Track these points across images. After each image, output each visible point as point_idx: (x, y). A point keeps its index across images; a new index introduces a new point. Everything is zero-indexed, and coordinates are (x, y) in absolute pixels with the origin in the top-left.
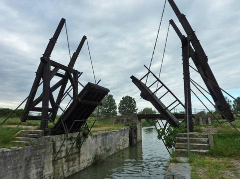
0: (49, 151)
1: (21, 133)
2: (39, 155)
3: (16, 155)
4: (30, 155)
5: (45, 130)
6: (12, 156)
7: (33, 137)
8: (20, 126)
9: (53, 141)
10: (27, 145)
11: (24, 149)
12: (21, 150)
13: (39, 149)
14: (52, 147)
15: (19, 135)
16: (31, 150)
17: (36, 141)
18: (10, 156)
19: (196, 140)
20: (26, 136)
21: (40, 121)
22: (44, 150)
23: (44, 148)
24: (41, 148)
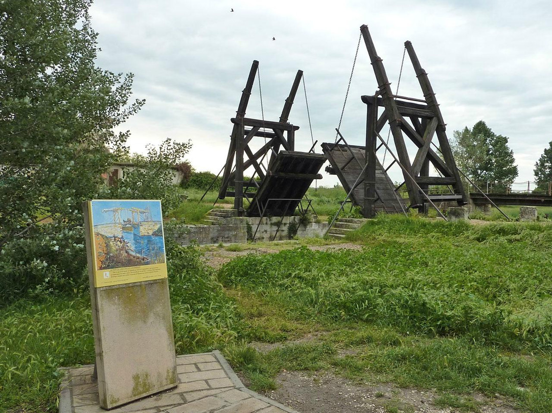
0: (242, 234)
1: (212, 211)
2: (228, 238)
3: (201, 233)
4: (216, 234)
5: (238, 209)
6: (197, 232)
7: (221, 216)
8: (216, 205)
9: (247, 224)
10: (213, 224)
11: (209, 227)
12: (206, 228)
13: (228, 230)
14: (246, 230)
15: (210, 214)
16: (218, 230)
17: (223, 221)
18: (194, 232)
19: (349, 225)
20: (216, 215)
21: (234, 198)
22: (234, 233)
23: (235, 231)
24: (230, 229)
